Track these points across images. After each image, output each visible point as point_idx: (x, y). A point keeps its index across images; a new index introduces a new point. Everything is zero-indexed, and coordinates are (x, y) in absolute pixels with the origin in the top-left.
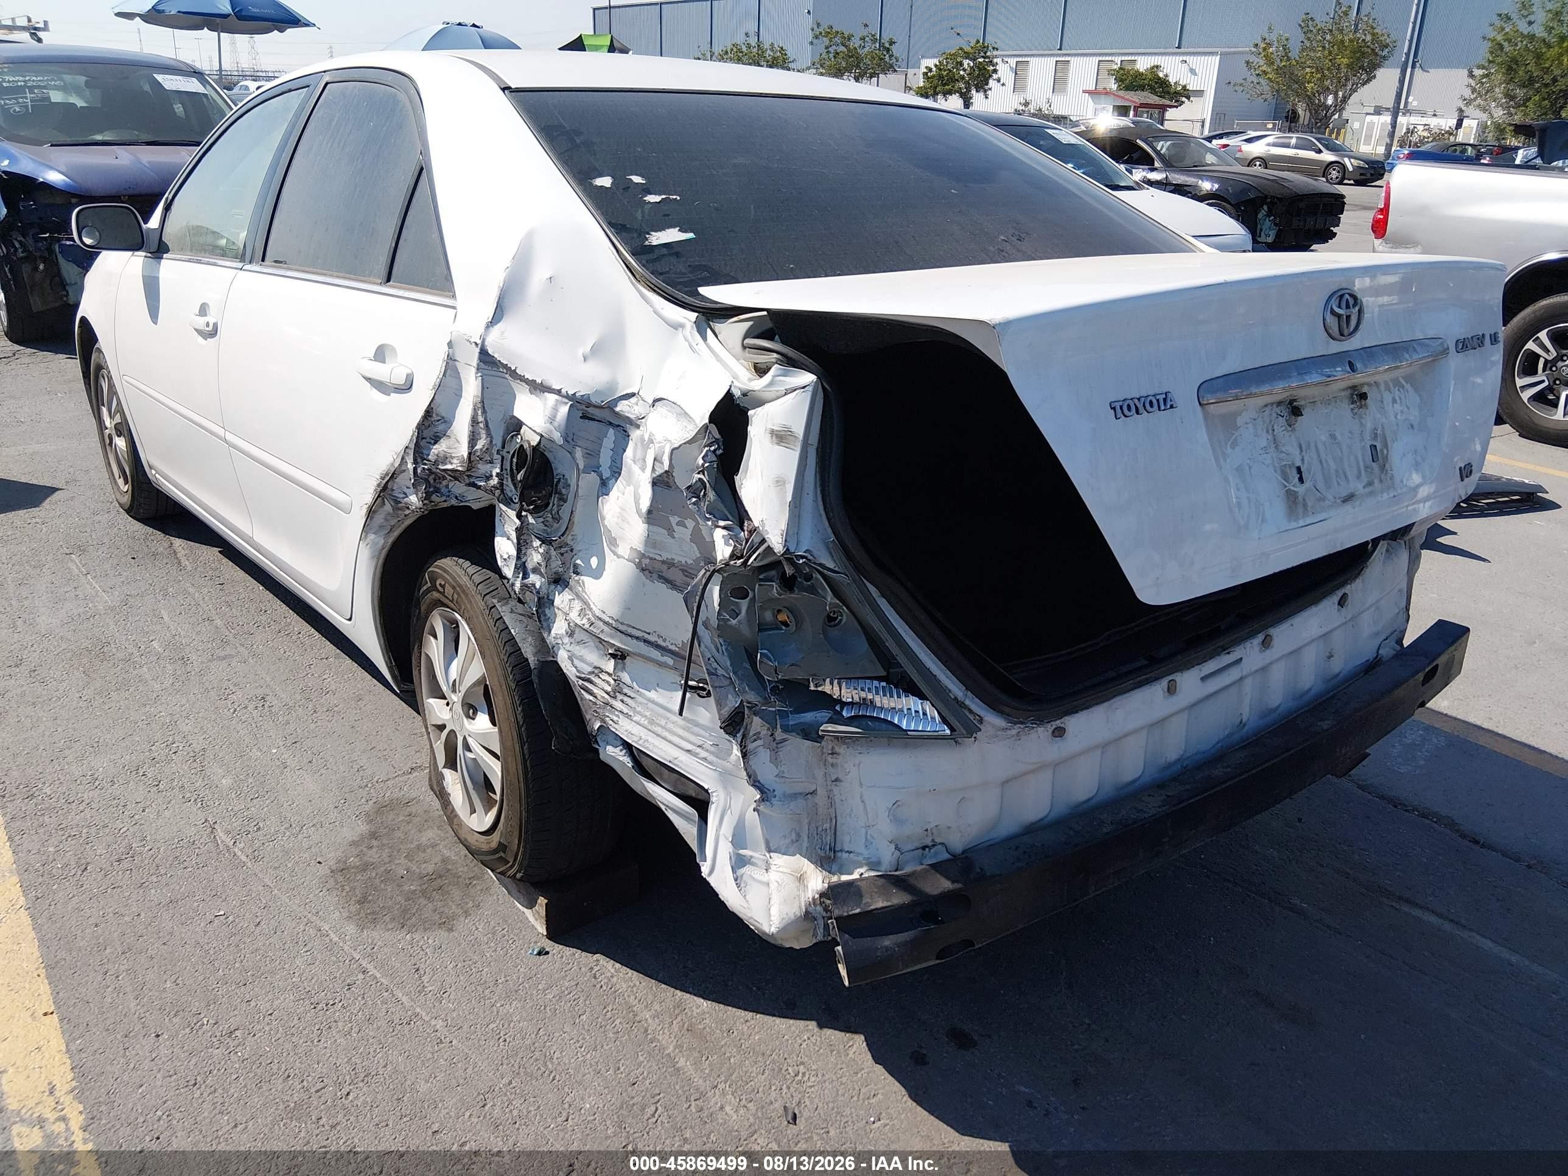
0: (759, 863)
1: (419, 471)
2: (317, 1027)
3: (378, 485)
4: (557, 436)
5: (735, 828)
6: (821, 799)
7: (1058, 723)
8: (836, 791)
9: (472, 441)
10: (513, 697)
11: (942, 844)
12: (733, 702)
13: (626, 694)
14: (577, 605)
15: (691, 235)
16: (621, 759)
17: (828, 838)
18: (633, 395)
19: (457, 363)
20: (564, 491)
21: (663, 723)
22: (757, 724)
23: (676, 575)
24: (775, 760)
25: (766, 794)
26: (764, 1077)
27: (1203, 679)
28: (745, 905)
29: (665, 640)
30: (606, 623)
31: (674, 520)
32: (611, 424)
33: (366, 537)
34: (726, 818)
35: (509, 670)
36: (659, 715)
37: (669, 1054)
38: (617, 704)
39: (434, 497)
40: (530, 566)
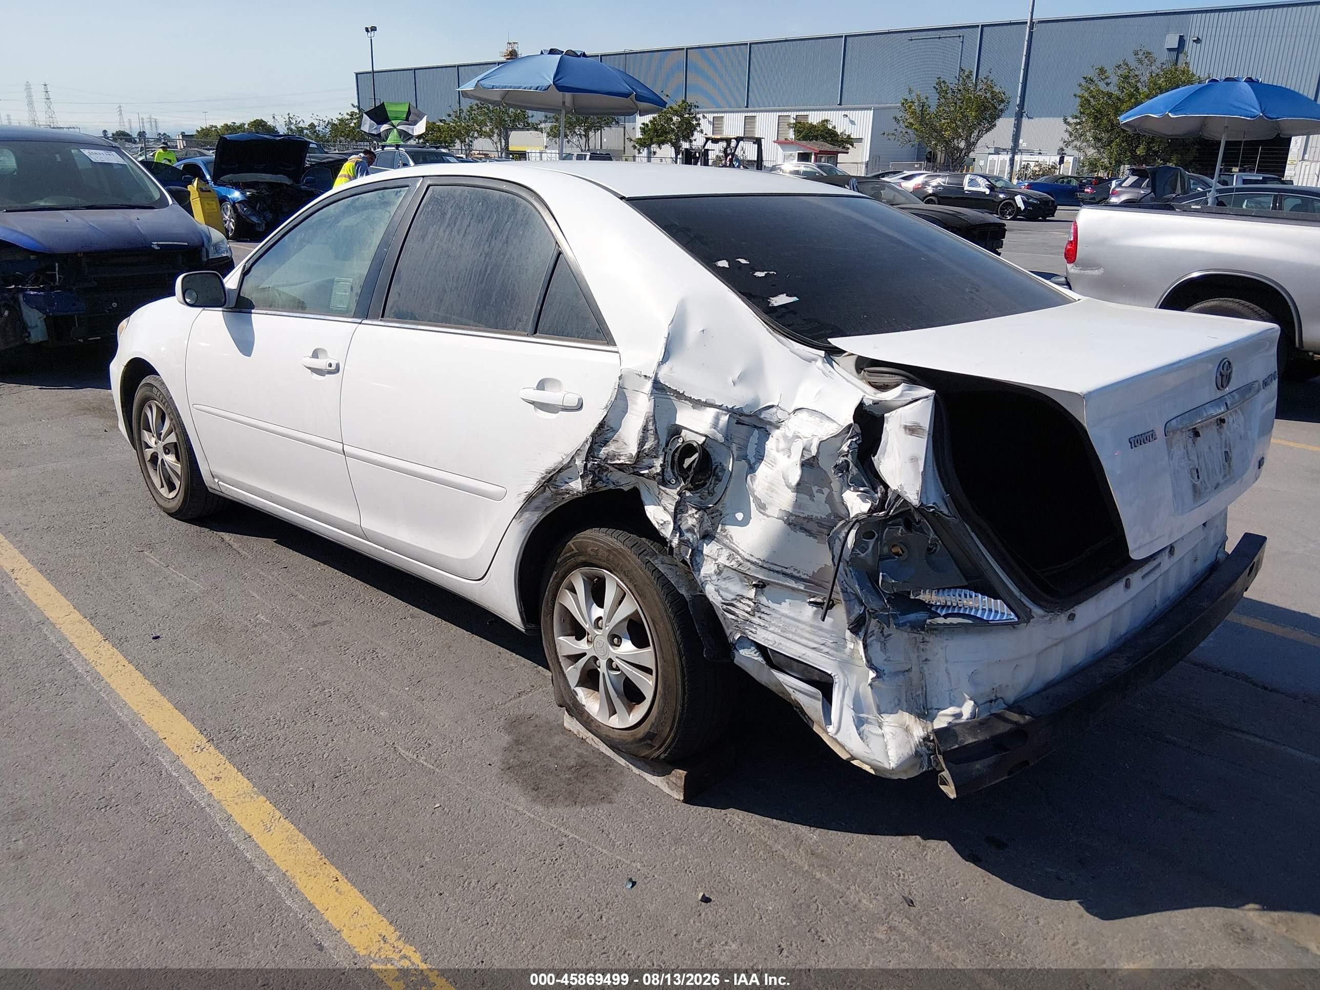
0: (874, 722)
1: (589, 465)
2: (554, 876)
3: (543, 478)
4: (720, 437)
5: (854, 699)
6: (915, 675)
7: (1071, 611)
8: (925, 668)
9: (642, 443)
10: (672, 625)
11: (1001, 698)
12: (858, 610)
13: (763, 613)
14: (725, 553)
15: (795, 299)
16: (756, 659)
17: (921, 702)
18: (772, 406)
19: (625, 390)
20: (720, 474)
21: (793, 630)
22: (873, 624)
23: (813, 527)
24: (884, 649)
25: (880, 674)
26: (878, 879)
27: (1143, 577)
28: (869, 751)
29: (799, 572)
30: (752, 563)
31: (815, 489)
32: (755, 427)
33: (521, 516)
34: (847, 693)
35: (668, 605)
36: (790, 625)
37: (807, 871)
38: (756, 620)
39: (598, 484)
40: (684, 527)
